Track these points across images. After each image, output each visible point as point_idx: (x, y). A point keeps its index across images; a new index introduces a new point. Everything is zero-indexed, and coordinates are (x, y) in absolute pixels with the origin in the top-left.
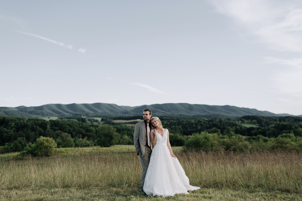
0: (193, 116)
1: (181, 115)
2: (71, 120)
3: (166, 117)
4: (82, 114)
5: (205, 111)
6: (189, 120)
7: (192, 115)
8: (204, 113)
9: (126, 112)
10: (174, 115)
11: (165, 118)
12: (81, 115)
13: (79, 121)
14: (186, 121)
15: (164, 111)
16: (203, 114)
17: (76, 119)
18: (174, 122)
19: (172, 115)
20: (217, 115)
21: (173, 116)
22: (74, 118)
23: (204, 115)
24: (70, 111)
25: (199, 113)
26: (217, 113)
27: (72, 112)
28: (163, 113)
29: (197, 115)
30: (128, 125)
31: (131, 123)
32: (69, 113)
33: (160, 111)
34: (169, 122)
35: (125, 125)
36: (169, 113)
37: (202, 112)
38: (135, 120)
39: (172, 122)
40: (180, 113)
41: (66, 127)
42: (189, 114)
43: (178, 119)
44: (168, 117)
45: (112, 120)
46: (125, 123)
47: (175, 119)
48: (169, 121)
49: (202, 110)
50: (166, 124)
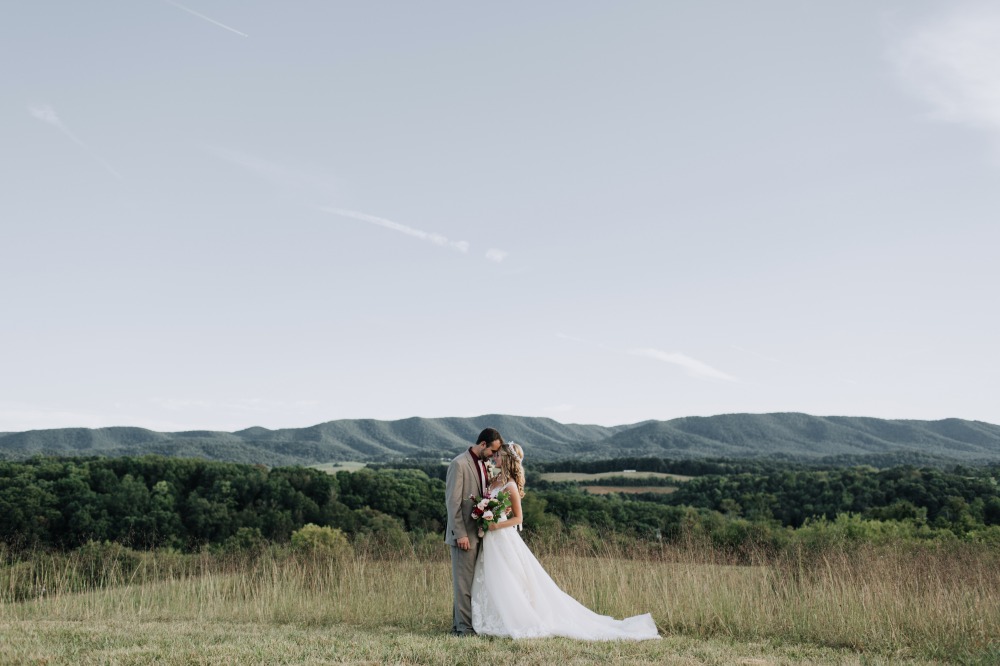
0: (825, 460)
1: (781, 455)
2: (406, 471)
3: (727, 462)
4: (442, 453)
5: (869, 441)
6: (808, 475)
7: (821, 455)
8: (863, 448)
9: (586, 447)
10: (755, 454)
11: (722, 465)
12: (437, 456)
13: (431, 476)
14: (798, 478)
15: (718, 443)
16: (863, 453)
17: (422, 469)
18: (753, 480)
19: (748, 454)
20: (916, 454)
21: (749, 458)
22: (416, 467)
23: (868, 457)
24: (402, 443)
25: (846, 449)
26: (914, 448)
27: (408, 445)
28: (715, 447)
29: (839, 457)
30: (592, 490)
31: (602, 483)
32: (400, 449)
33: (707, 441)
34: (735, 480)
35: (583, 488)
36: (736, 449)
37: (858, 446)
38: (617, 474)
39: (746, 480)
40: (777, 450)
41: (389, 497)
42: (809, 453)
43: (769, 471)
44: (732, 463)
45: (541, 472)
46: (584, 483)
47: (758, 468)
48: (736, 477)
49: (859, 437)
50: (726, 487)
